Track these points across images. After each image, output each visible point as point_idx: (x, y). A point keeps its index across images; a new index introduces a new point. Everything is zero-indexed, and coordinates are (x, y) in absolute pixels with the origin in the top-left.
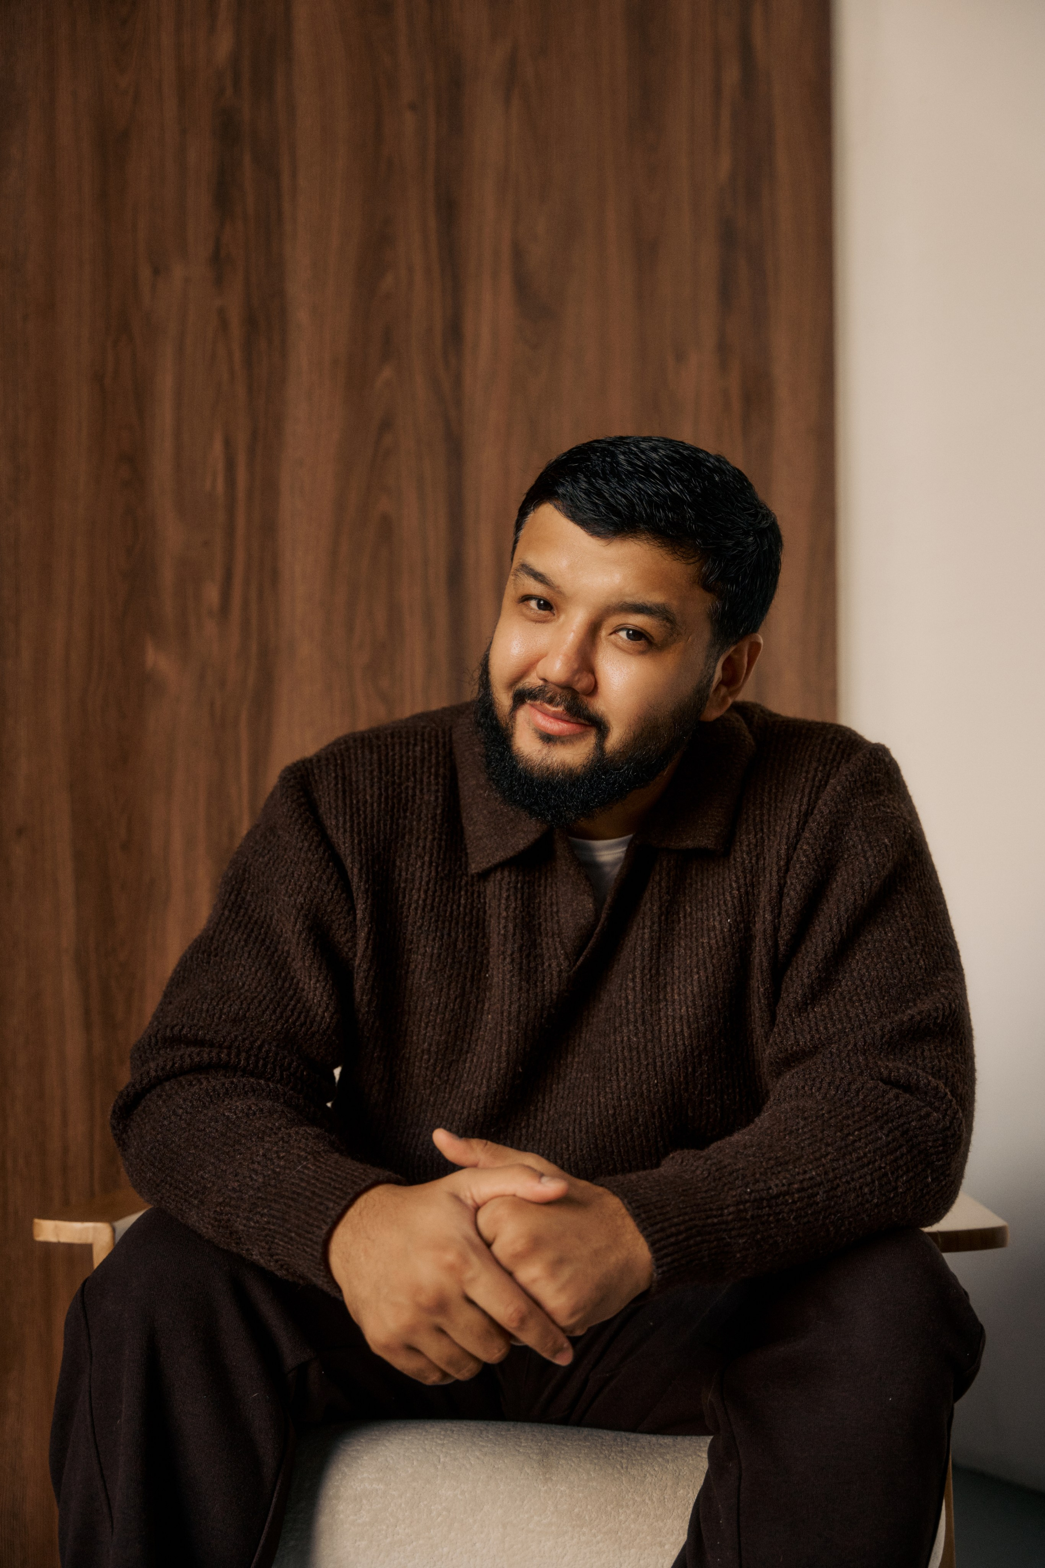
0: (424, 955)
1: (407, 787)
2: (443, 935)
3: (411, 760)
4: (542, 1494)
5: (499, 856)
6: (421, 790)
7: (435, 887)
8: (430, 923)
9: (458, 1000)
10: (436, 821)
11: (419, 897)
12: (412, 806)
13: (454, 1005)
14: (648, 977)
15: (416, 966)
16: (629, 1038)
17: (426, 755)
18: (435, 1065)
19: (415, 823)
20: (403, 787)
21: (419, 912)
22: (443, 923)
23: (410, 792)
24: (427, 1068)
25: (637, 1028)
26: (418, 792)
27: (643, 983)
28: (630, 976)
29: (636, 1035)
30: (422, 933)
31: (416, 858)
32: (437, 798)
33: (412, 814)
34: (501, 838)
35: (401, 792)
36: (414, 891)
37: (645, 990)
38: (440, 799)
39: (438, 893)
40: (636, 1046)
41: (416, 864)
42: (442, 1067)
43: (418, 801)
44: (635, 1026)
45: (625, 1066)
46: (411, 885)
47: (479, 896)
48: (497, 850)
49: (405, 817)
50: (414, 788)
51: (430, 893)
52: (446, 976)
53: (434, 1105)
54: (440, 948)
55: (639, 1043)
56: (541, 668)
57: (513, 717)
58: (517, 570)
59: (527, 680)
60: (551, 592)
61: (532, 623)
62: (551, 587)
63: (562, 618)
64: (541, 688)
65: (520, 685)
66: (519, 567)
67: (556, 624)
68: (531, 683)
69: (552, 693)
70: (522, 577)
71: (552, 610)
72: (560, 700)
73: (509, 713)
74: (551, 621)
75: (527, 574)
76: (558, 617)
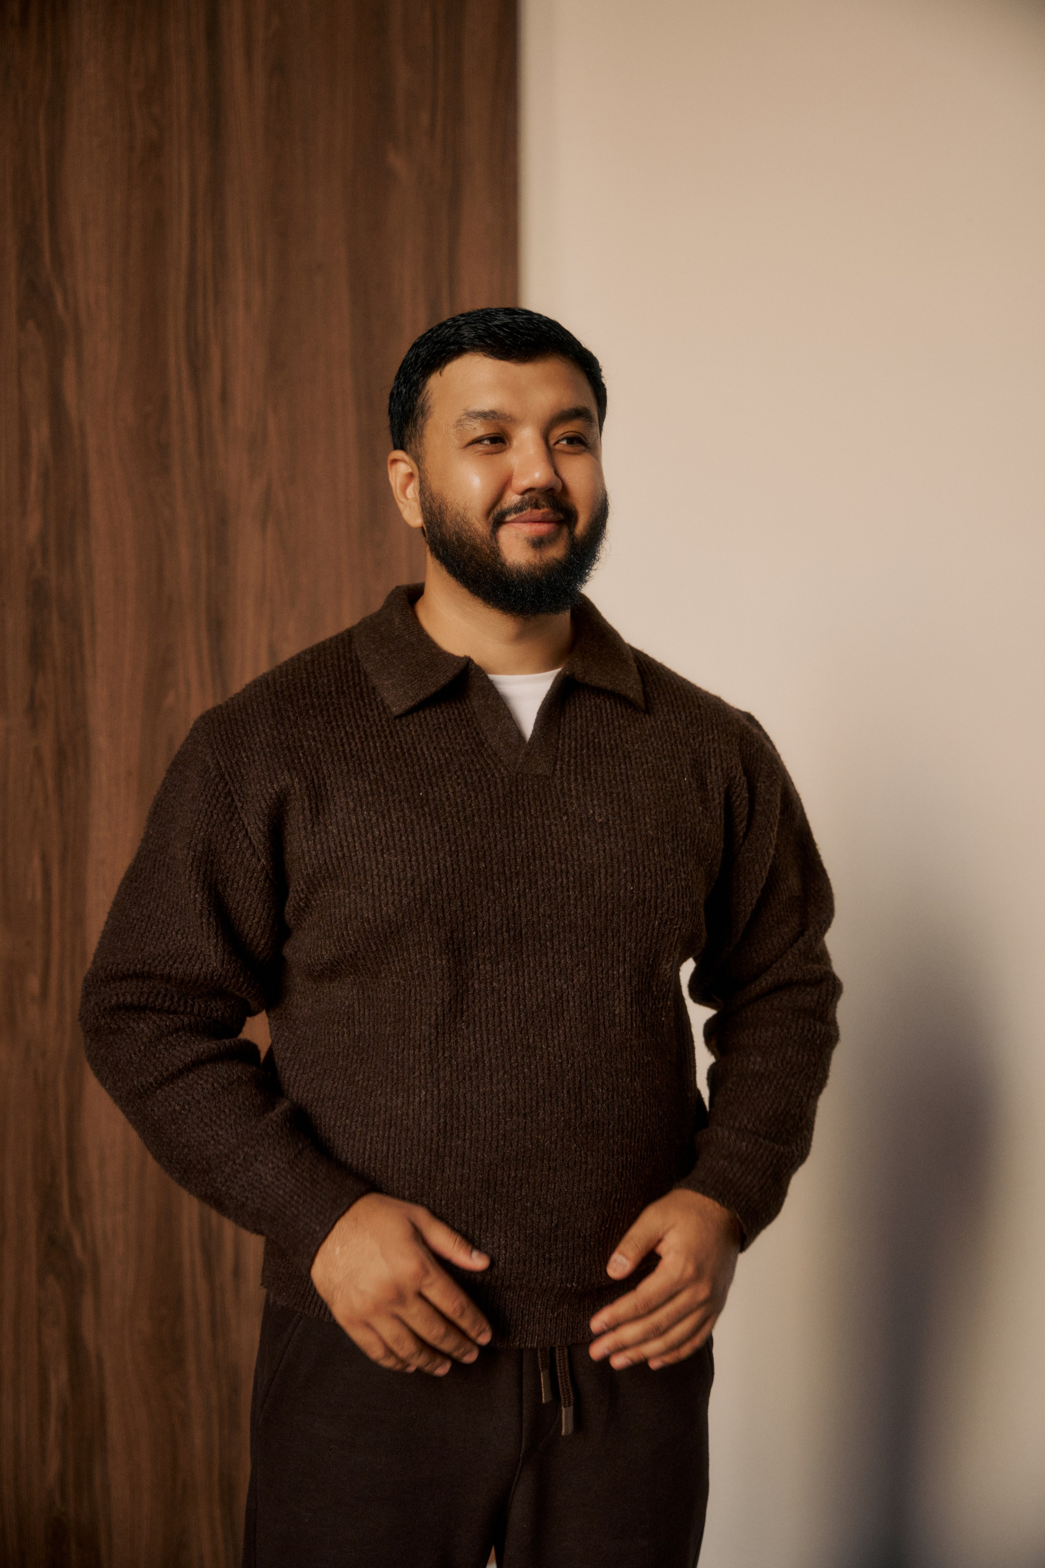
5: (423, 695)
56: (522, 482)
57: (497, 541)
58: (460, 421)
59: (503, 502)
60: (502, 423)
61: (490, 456)
62: (502, 419)
63: (515, 443)
64: (522, 501)
65: (498, 508)
66: (463, 417)
67: (511, 449)
68: (508, 503)
69: (535, 500)
70: (469, 424)
71: (502, 440)
72: (544, 504)
73: (491, 537)
74: (505, 449)
75: (474, 419)
76: (510, 444)
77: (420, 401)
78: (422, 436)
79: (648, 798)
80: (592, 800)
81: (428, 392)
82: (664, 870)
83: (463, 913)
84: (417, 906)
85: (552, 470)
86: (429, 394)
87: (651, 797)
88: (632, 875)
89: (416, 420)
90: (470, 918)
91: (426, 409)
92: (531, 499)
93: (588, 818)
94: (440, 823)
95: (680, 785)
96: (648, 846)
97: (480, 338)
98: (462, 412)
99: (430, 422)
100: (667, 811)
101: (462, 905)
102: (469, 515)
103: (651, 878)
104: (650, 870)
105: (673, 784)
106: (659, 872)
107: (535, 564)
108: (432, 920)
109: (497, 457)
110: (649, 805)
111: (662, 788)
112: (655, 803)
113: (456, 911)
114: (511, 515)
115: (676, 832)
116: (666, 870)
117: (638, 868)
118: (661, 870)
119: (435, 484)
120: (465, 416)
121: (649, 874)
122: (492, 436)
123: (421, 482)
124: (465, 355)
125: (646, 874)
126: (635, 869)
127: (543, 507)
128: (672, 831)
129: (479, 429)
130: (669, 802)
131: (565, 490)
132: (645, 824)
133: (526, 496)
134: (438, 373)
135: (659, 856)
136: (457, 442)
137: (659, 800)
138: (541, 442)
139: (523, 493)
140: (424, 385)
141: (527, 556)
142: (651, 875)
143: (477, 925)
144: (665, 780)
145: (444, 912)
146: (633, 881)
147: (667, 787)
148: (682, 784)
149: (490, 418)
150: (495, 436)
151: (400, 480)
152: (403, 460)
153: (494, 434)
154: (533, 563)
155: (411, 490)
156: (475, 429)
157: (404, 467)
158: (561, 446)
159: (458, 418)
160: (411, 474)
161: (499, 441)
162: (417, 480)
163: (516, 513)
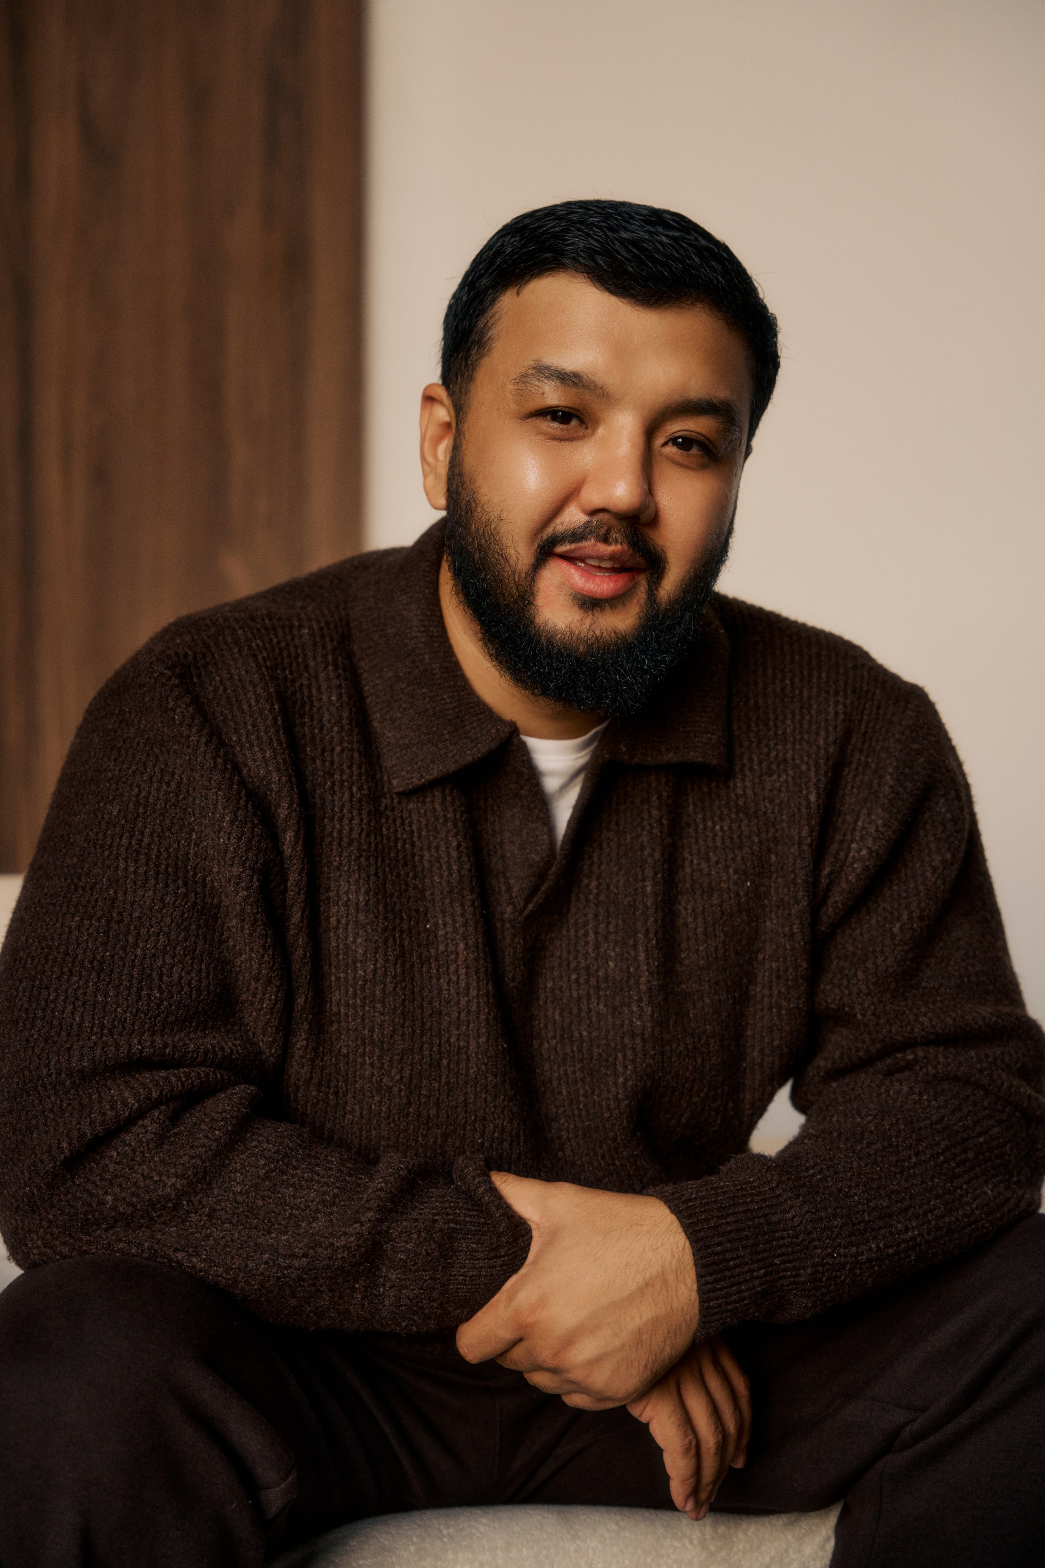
0: (346, 905)
1: (302, 685)
2: (369, 877)
3: (299, 651)
4: (572, 1554)
5: (435, 771)
6: (319, 689)
7: (351, 813)
8: (350, 861)
9: (399, 962)
10: (342, 728)
11: (333, 828)
12: (311, 709)
13: (395, 969)
14: (654, 942)
15: (339, 922)
16: (631, 1022)
17: (318, 639)
18: (381, 1058)
19: (316, 731)
20: (297, 685)
21: (334, 847)
22: (367, 859)
23: (306, 691)
24: (372, 1065)
25: (642, 1009)
26: (314, 691)
27: (647, 950)
28: (631, 942)
29: (640, 1017)
30: (340, 876)
31: (324, 777)
32: (340, 696)
33: (312, 720)
34: (437, 745)
35: (296, 692)
36: (326, 820)
37: (651, 960)
38: (345, 698)
39: (356, 821)
40: (640, 1031)
41: (325, 785)
42: (391, 1060)
43: (316, 704)
44: (639, 1006)
45: (625, 1057)
46: (322, 812)
47: (403, 823)
48: (433, 762)
49: (303, 725)
50: (309, 687)
51: (346, 821)
52: (380, 930)
53: (389, 1117)
54: (367, 893)
55: (644, 1028)
56: (593, 496)
57: (533, 580)
58: (524, 376)
59: (559, 520)
60: (587, 396)
61: (556, 443)
62: (589, 389)
63: (601, 431)
64: (586, 525)
65: (550, 530)
66: (530, 371)
67: (593, 439)
68: (566, 524)
69: (606, 528)
70: (537, 383)
71: (582, 422)
72: (618, 536)
73: (527, 574)
74: (584, 437)
75: (547, 378)
76: (594, 431)
77: (480, 325)
78: (471, 379)
81: (495, 313)
83: (466, 1112)
84: (402, 1094)
85: (646, 487)
86: (497, 316)
89: (469, 350)
90: (475, 1120)
91: (485, 339)
92: (600, 526)
94: (448, 974)
98: (531, 363)
99: (486, 362)
101: (465, 1101)
102: (504, 529)
107: (580, 632)
108: (419, 1116)
109: (567, 448)
113: (456, 1107)
114: (563, 545)
119: (469, 461)
120: (533, 371)
122: (567, 410)
123: (456, 450)
124: (562, 274)
127: (616, 541)
129: (551, 395)
131: (654, 520)
133: (595, 520)
134: (518, 287)
136: (514, 406)
138: (640, 440)
139: (594, 512)
140: (493, 301)
141: (570, 619)
143: (484, 1131)
145: (438, 1108)
149: (570, 383)
150: (571, 411)
151: (432, 431)
152: (441, 403)
153: (571, 408)
154: (577, 632)
155: (443, 449)
156: (543, 394)
157: (442, 414)
158: (671, 450)
159: (523, 370)
160: (448, 425)
161: (574, 423)
162: (452, 440)
163: (572, 542)
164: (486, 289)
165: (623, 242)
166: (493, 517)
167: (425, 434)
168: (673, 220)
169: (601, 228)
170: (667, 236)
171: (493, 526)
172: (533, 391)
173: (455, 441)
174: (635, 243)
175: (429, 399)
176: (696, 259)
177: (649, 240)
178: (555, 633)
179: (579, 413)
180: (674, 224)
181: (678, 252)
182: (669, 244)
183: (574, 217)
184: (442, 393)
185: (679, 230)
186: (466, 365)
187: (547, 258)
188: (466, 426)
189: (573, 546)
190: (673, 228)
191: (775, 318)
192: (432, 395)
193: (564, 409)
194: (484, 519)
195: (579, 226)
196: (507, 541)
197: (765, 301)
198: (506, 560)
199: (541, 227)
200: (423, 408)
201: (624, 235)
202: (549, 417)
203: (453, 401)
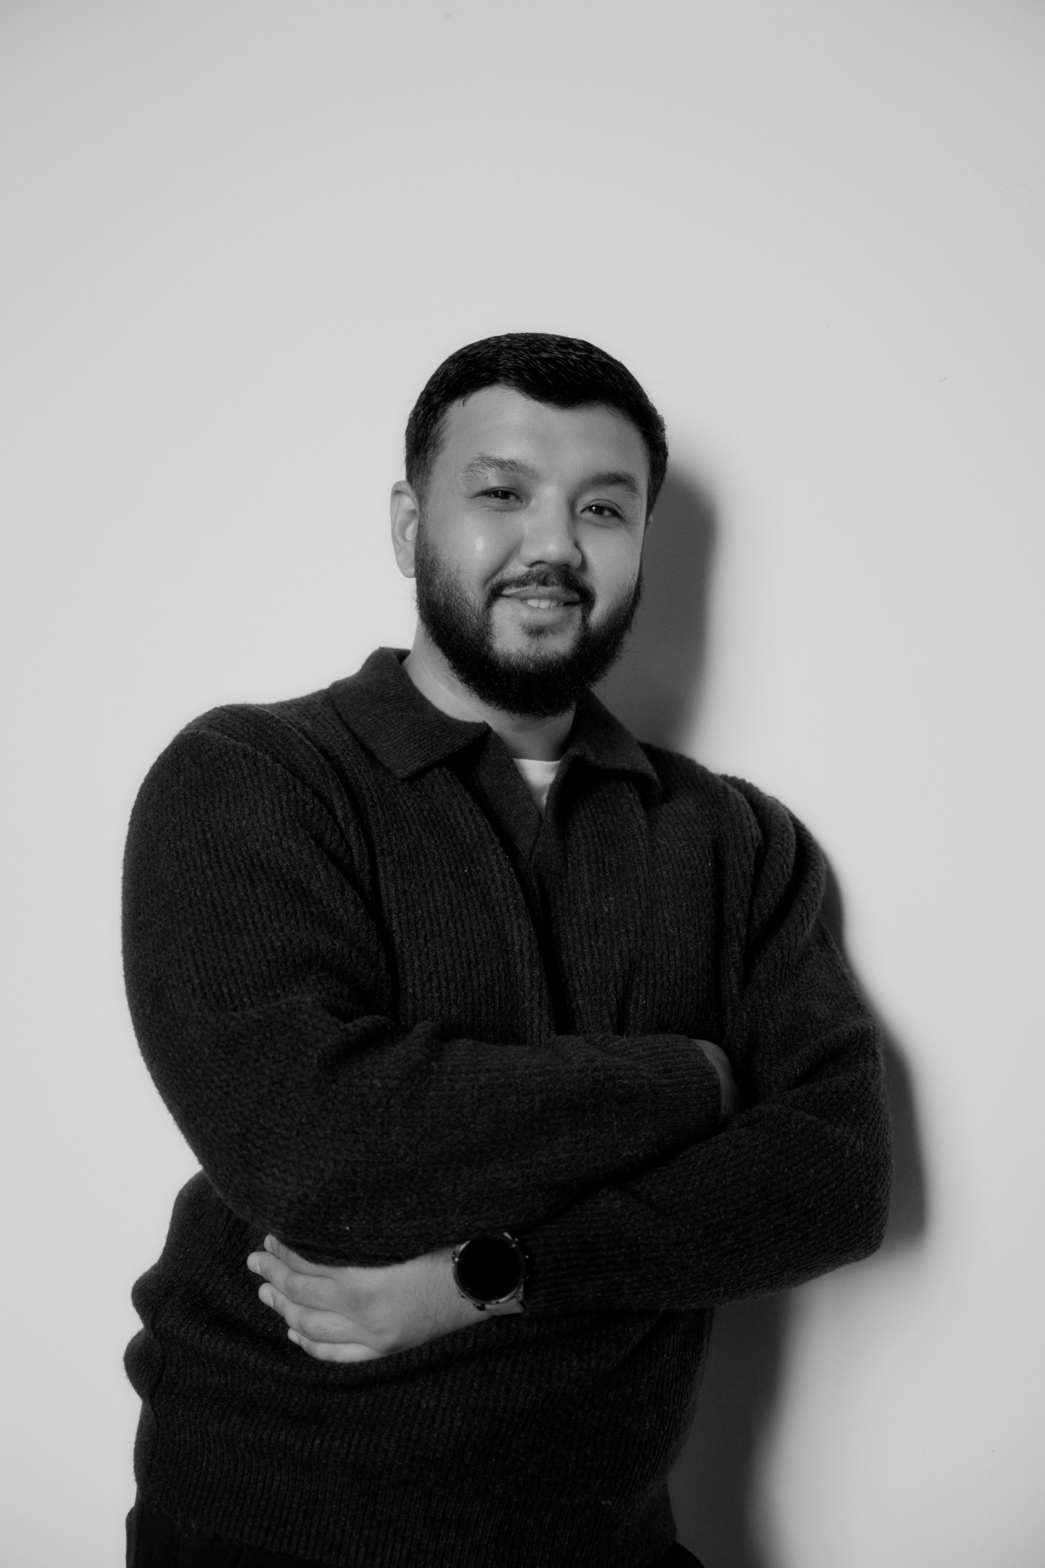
56: (531, 553)
57: (489, 616)
58: (472, 465)
59: (505, 571)
60: (521, 477)
61: (499, 513)
62: (522, 472)
63: (533, 503)
64: (528, 575)
65: (498, 578)
66: (476, 462)
67: (527, 510)
68: (511, 573)
69: (544, 575)
70: (482, 471)
71: (518, 498)
72: (554, 579)
73: (483, 611)
74: (520, 508)
75: (489, 466)
76: (528, 503)
77: (434, 431)
78: (429, 473)
79: (665, 889)
80: (606, 896)
81: (444, 423)
82: (685, 977)
85: (573, 543)
86: (447, 424)
87: (668, 887)
88: (647, 984)
89: (426, 451)
91: (438, 442)
92: (539, 574)
93: (603, 919)
95: (703, 872)
96: (668, 947)
97: (518, 371)
98: (476, 456)
99: (440, 458)
100: (687, 905)
102: (462, 578)
103: (668, 989)
104: (668, 978)
105: (694, 872)
106: (678, 981)
107: (529, 655)
109: (508, 517)
110: (666, 898)
111: (681, 877)
112: (673, 896)
114: (510, 588)
115: (700, 930)
116: (688, 979)
117: (654, 976)
118: (682, 978)
119: (432, 534)
120: (479, 462)
121: (667, 984)
122: (506, 490)
123: (421, 527)
125: (663, 983)
126: (651, 976)
127: (553, 584)
128: (695, 929)
129: (493, 479)
130: (690, 893)
131: (584, 565)
132: (664, 920)
133: (535, 569)
134: (462, 401)
135: (681, 959)
136: (464, 489)
137: (678, 892)
138: (564, 508)
139: (531, 565)
140: (444, 412)
142: (670, 985)
144: (684, 866)
146: (646, 993)
147: (687, 875)
148: (706, 870)
149: (507, 468)
150: (509, 490)
151: (400, 517)
152: (407, 494)
153: (509, 488)
154: (526, 654)
155: (411, 532)
156: (487, 478)
157: (408, 502)
158: (588, 515)
159: (470, 461)
160: (414, 512)
161: (512, 497)
162: (417, 521)
163: (517, 586)
164: (439, 403)
165: (542, 360)
166: (453, 570)
167: (395, 521)
168: (581, 345)
169: (525, 351)
170: (576, 355)
171: (453, 577)
172: (479, 476)
173: (420, 521)
174: (552, 360)
175: (397, 492)
176: (600, 372)
177: (562, 359)
178: (510, 656)
179: (514, 491)
180: (581, 347)
181: (585, 367)
182: (578, 361)
183: (504, 345)
184: (407, 487)
185: (586, 351)
186: (425, 464)
187: (484, 376)
188: (428, 509)
189: (519, 590)
190: (581, 350)
191: (662, 418)
192: (400, 489)
193: (503, 489)
194: (446, 573)
195: (508, 350)
196: (465, 587)
197: (654, 405)
198: (467, 602)
199: (479, 353)
200: (393, 500)
201: (544, 355)
202: (492, 496)
203: (416, 492)
